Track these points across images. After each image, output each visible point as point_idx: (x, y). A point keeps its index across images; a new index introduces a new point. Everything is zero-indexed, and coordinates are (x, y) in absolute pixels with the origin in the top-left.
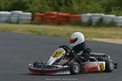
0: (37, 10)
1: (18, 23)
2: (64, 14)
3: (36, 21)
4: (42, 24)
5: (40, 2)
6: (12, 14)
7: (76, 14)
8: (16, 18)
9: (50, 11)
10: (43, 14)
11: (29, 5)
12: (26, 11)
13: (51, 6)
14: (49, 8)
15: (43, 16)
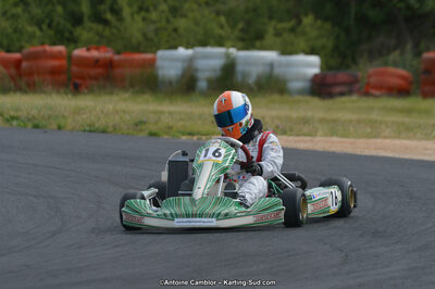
4: (18, 89)
5: (5, 14)
7: (137, 49)
9: (42, 44)
10: (17, 55)
13: (45, 27)
14: (38, 33)
15: (18, 64)
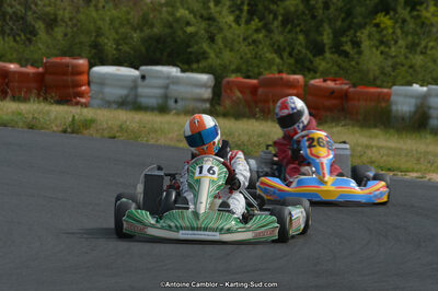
0: (233, 67)
1: (163, 109)
2: (330, 84)
3: (227, 103)
4: (252, 116)
5: (244, 39)
6: (143, 77)
7: (373, 83)
8: (159, 92)
9: (280, 72)
10: (255, 81)
11: (205, 46)
12: (195, 66)
13: (285, 55)
14: (278, 60)
15: (254, 89)
